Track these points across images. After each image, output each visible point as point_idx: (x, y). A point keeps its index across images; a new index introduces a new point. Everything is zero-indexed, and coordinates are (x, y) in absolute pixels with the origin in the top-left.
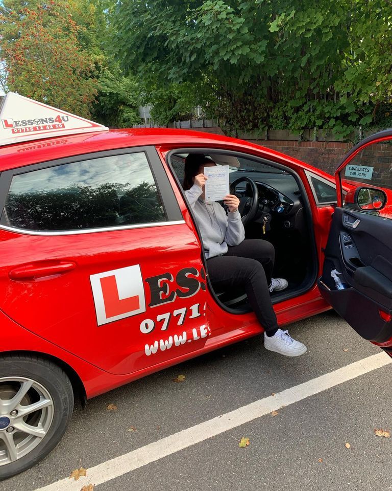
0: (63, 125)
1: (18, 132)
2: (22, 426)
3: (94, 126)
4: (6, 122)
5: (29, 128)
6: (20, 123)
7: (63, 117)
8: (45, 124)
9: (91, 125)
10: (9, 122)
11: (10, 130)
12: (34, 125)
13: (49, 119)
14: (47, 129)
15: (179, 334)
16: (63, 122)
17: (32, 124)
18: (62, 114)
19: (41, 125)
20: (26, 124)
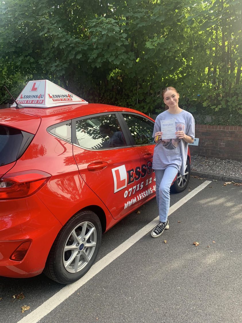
0: (71, 99)
1: (55, 101)
2: (87, 245)
3: (83, 101)
4: (49, 95)
5: (59, 99)
6: (55, 96)
7: (70, 95)
8: (65, 98)
9: (82, 100)
10: (51, 95)
11: (51, 99)
12: (61, 98)
13: (66, 95)
14: (66, 100)
15: (134, 198)
16: (71, 98)
17: (60, 97)
18: (70, 94)
19: (63, 98)
20: (57, 97)
